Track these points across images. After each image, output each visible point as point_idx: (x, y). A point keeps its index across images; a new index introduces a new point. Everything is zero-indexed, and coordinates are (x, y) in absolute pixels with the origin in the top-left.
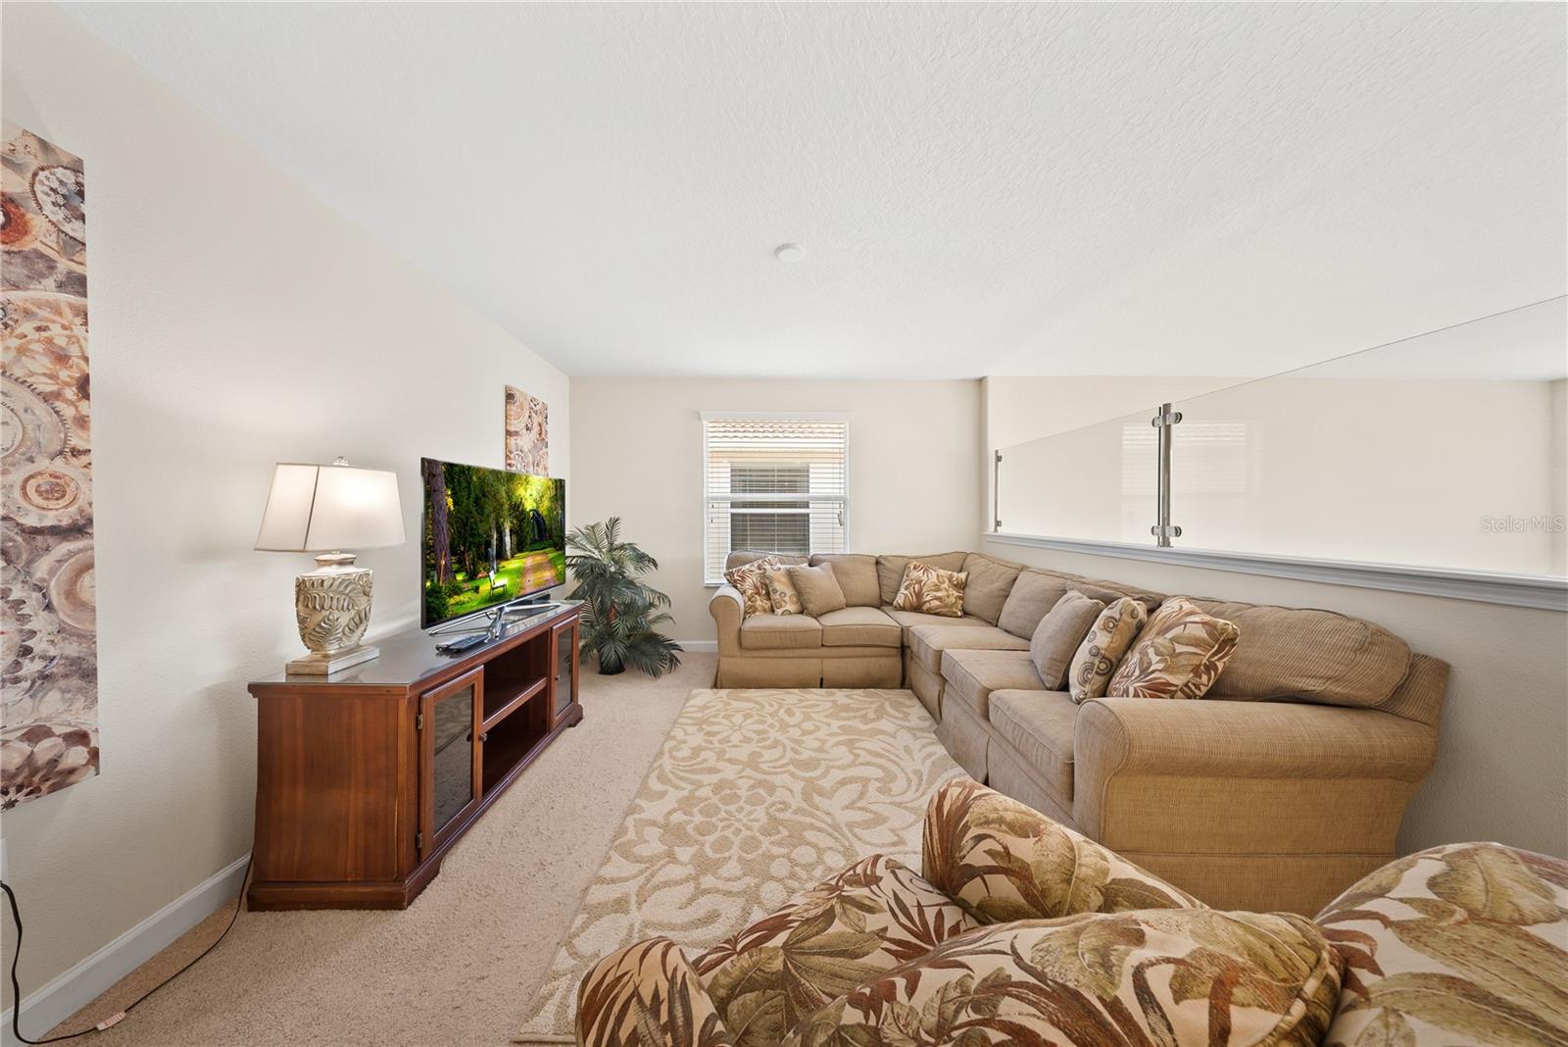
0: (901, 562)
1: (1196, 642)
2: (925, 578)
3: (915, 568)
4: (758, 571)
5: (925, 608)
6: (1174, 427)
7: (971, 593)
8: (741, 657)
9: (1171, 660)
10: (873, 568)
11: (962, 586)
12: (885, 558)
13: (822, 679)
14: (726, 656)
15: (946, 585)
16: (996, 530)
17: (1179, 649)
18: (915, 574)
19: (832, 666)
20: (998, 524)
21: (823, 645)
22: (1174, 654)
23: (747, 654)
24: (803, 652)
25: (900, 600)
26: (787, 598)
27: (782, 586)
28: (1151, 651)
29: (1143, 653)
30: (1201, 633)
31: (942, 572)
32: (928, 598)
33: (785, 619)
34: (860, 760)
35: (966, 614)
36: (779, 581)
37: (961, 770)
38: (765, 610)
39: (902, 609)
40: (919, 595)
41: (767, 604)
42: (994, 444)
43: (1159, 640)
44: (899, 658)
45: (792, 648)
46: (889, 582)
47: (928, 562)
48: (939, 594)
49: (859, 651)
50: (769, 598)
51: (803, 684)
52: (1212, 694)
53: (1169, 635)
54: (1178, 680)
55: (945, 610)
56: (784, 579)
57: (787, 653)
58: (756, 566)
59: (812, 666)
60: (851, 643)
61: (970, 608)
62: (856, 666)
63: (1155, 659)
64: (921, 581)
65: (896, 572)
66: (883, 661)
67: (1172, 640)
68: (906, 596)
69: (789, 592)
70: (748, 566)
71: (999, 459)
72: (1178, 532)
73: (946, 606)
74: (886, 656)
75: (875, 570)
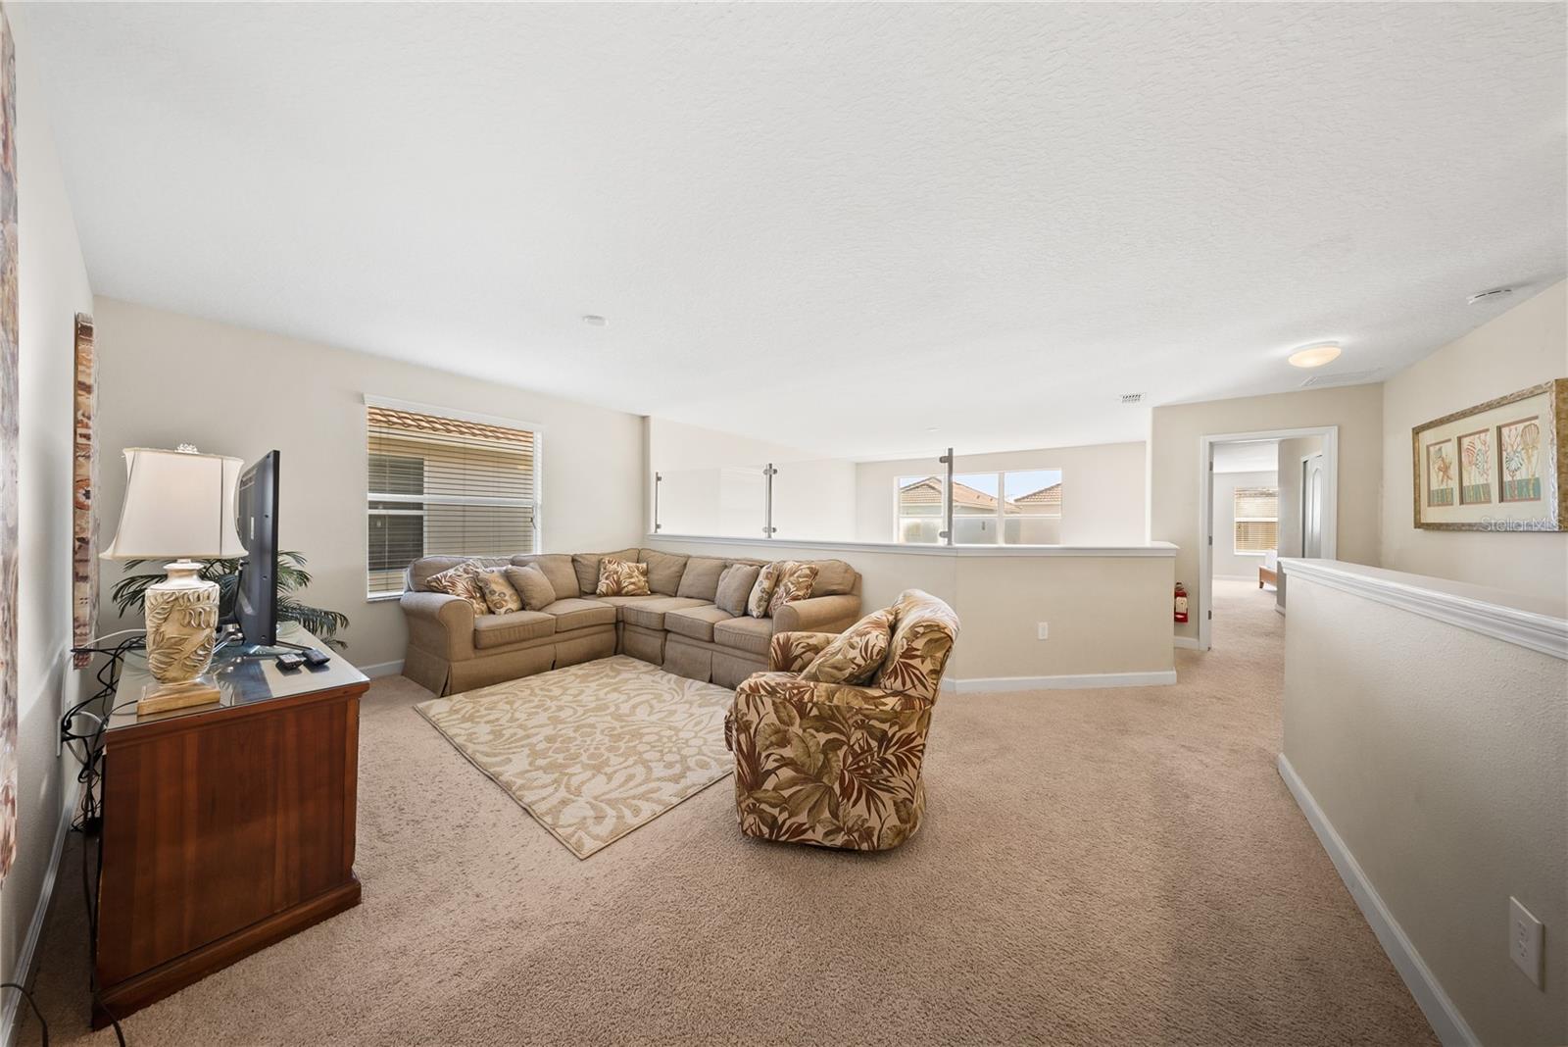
0: (595, 559)
1: (806, 576)
2: (619, 569)
3: (609, 562)
4: (466, 576)
5: (624, 592)
6: (773, 476)
7: (654, 577)
8: (476, 658)
9: (797, 584)
10: (570, 565)
11: (645, 573)
12: (580, 556)
13: (554, 662)
14: (458, 661)
15: (636, 573)
16: (656, 531)
17: (801, 580)
18: (612, 567)
19: (563, 649)
20: (658, 526)
21: (556, 632)
22: (799, 583)
23: (483, 653)
24: (538, 641)
25: (602, 587)
26: (507, 598)
27: (499, 587)
28: (789, 584)
29: (786, 585)
30: (808, 572)
31: (631, 564)
32: (626, 584)
33: (508, 615)
34: (632, 695)
35: (653, 592)
36: (496, 583)
37: (691, 680)
38: (482, 613)
39: (606, 595)
40: (618, 583)
41: (483, 606)
42: (655, 467)
43: (792, 578)
44: (614, 632)
45: (529, 639)
46: (589, 576)
47: (620, 556)
48: (633, 580)
49: (586, 631)
50: (485, 601)
51: (537, 670)
52: (812, 596)
53: (796, 575)
54: (801, 593)
55: (639, 591)
56: (501, 581)
57: (525, 644)
58: (461, 570)
59: (547, 652)
60: (580, 625)
61: (654, 588)
62: (581, 645)
63: (791, 586)
64: (617, 572)
65: (593, 567)
66: (605, 636)
67: (798, 577)
68: (608, 584)
69: (508, 592)
70: (451, 572)
71: (659, 479)
72: (775, 530)
73: (639, 588)
74: (605, 632)
75: (572, 566)
